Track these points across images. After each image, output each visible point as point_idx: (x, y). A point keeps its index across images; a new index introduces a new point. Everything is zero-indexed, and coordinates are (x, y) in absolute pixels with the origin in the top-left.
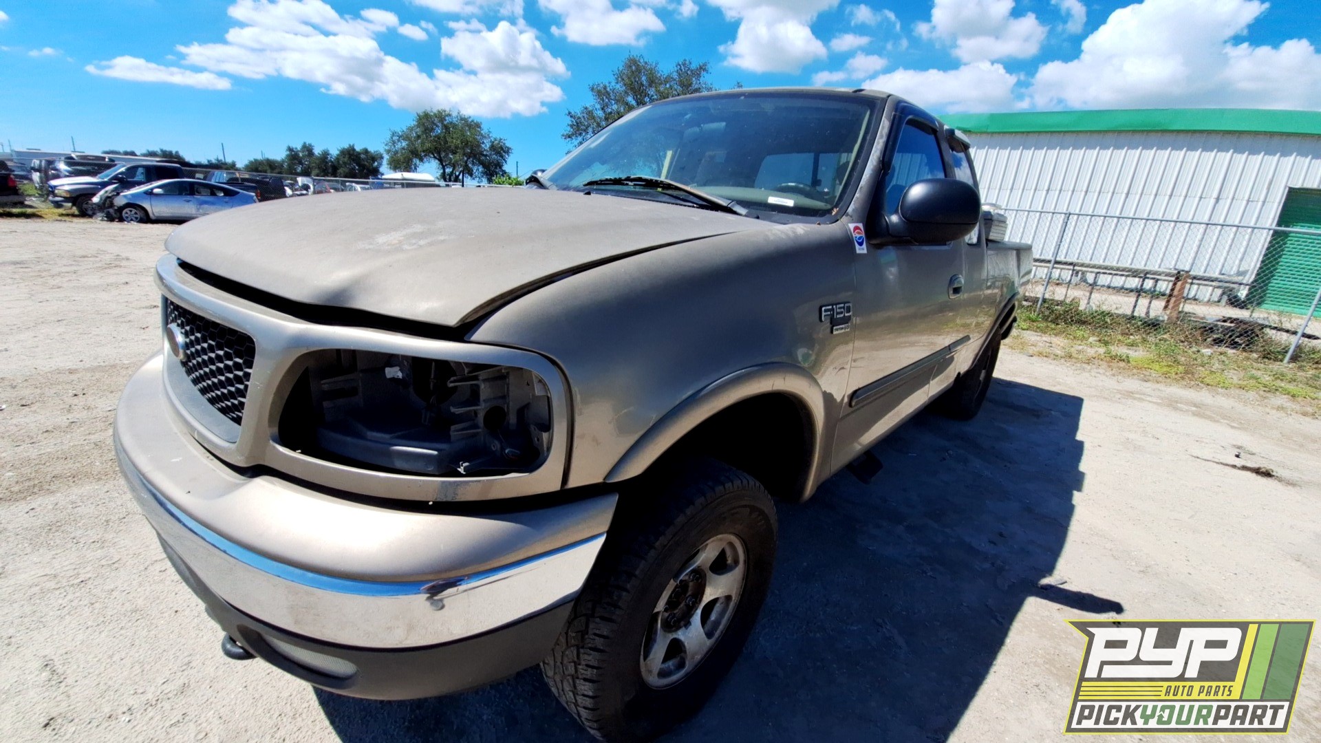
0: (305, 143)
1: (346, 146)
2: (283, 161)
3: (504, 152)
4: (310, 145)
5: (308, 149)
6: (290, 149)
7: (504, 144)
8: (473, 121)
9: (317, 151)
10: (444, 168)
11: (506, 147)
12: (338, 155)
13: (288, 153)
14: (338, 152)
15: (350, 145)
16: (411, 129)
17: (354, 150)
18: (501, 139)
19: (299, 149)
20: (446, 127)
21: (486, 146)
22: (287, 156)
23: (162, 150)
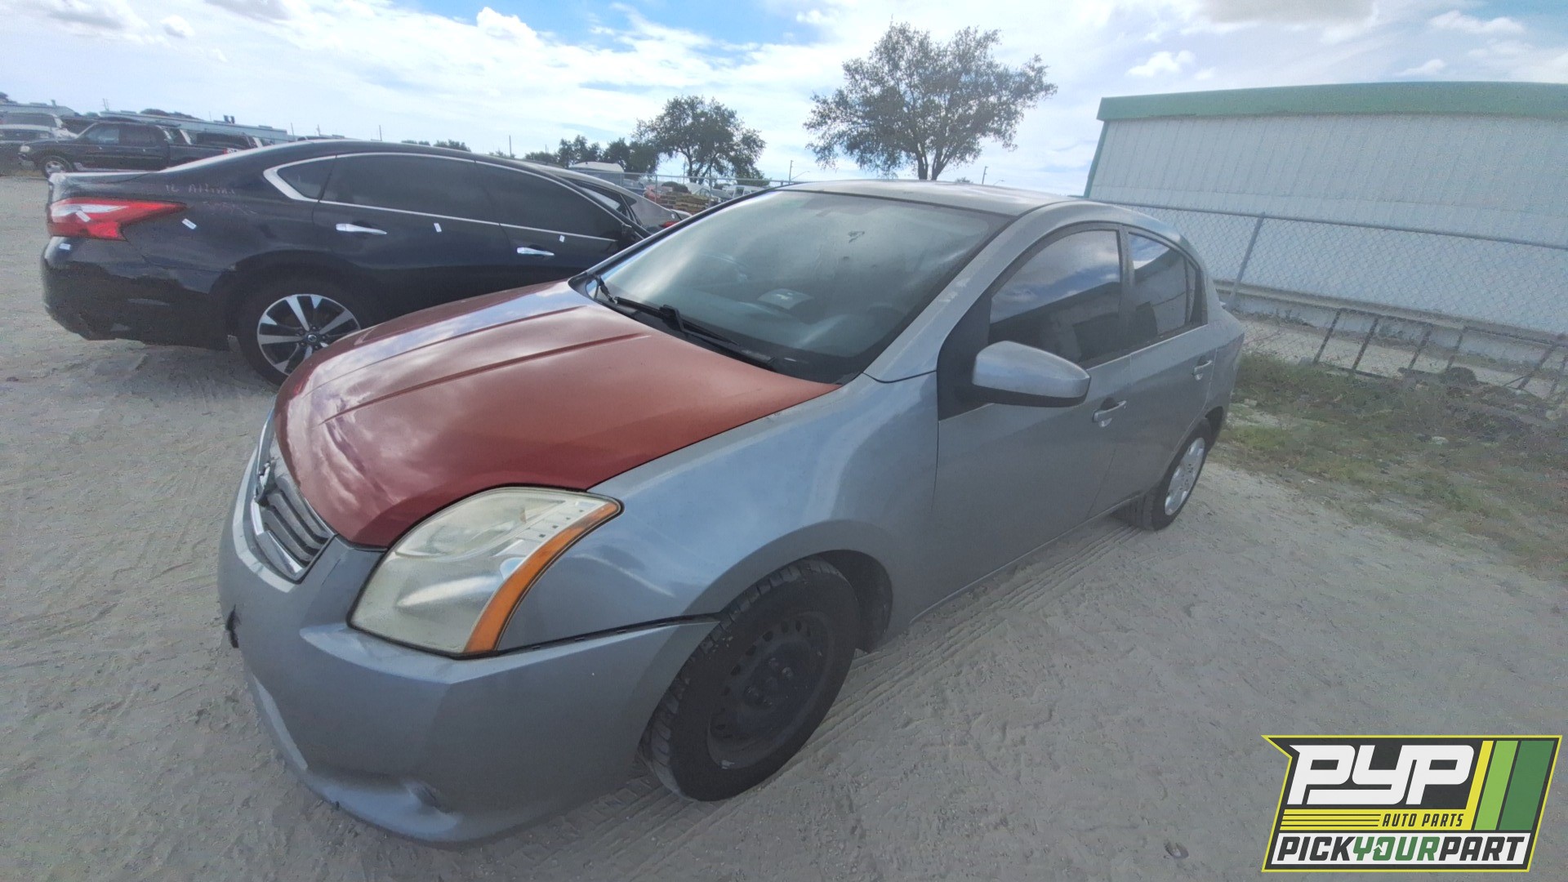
0: (579, 136)
1: (616, 140)
2: (556, 156)
3: (757, 146)
4: (583, 138)
5: (580, 142)
6: (563, 143)
7: (758, 136)
8: (726, 110)
9: (589, 145)
10: (691, 163)
11: (760, 141)
12: (607, 150)
13: (561, 146)
14: (607, 147)
15: (620, 139)
16: (662, 119)
17: (623, 144)
18: (754, 131)
19: (572, 143)
20: (696, 117)
21: (737, 138)
22: (561, 150)
23: (450, 141)
